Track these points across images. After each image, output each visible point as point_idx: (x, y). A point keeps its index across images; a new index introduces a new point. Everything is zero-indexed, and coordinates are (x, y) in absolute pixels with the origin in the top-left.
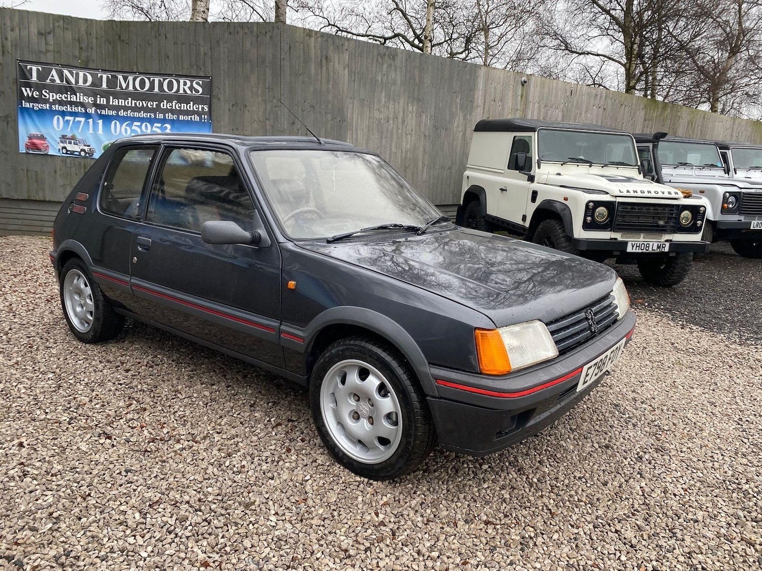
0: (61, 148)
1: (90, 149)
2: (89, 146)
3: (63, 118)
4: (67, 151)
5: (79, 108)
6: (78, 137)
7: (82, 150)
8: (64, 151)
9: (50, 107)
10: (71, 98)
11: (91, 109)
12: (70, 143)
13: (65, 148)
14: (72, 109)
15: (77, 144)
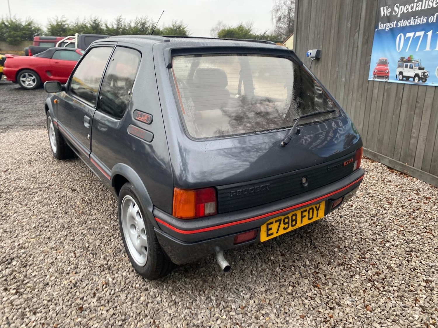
0: (398, 73)
1: (424, 73)
2: (423, 69)
3: (405, 35)
4: (403, 77)
5: (422, 18)
6: (415, 58)
7: (417, 75)
8: (401, 78)
9: (397, 24)
10: (417, 6)
11: (433, 15)
12: (406, 67)
13: (401, 73)
14: (415, 21)
15: (412, 68)
